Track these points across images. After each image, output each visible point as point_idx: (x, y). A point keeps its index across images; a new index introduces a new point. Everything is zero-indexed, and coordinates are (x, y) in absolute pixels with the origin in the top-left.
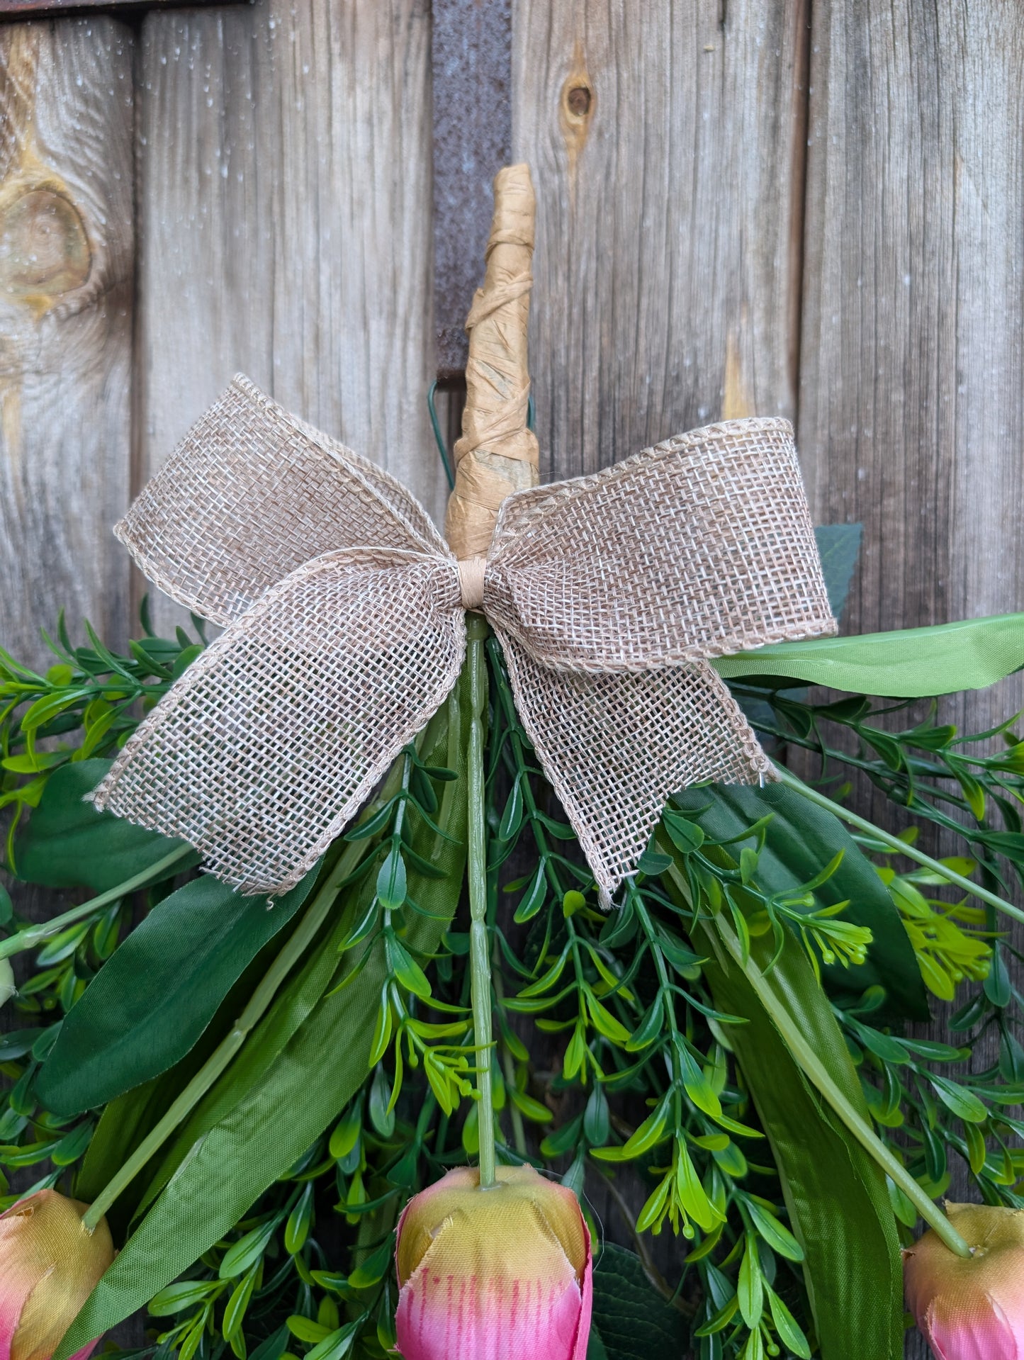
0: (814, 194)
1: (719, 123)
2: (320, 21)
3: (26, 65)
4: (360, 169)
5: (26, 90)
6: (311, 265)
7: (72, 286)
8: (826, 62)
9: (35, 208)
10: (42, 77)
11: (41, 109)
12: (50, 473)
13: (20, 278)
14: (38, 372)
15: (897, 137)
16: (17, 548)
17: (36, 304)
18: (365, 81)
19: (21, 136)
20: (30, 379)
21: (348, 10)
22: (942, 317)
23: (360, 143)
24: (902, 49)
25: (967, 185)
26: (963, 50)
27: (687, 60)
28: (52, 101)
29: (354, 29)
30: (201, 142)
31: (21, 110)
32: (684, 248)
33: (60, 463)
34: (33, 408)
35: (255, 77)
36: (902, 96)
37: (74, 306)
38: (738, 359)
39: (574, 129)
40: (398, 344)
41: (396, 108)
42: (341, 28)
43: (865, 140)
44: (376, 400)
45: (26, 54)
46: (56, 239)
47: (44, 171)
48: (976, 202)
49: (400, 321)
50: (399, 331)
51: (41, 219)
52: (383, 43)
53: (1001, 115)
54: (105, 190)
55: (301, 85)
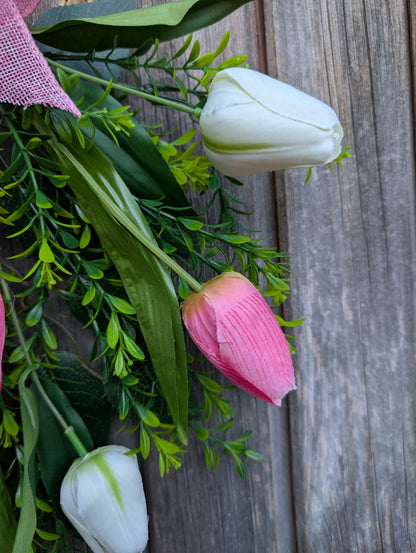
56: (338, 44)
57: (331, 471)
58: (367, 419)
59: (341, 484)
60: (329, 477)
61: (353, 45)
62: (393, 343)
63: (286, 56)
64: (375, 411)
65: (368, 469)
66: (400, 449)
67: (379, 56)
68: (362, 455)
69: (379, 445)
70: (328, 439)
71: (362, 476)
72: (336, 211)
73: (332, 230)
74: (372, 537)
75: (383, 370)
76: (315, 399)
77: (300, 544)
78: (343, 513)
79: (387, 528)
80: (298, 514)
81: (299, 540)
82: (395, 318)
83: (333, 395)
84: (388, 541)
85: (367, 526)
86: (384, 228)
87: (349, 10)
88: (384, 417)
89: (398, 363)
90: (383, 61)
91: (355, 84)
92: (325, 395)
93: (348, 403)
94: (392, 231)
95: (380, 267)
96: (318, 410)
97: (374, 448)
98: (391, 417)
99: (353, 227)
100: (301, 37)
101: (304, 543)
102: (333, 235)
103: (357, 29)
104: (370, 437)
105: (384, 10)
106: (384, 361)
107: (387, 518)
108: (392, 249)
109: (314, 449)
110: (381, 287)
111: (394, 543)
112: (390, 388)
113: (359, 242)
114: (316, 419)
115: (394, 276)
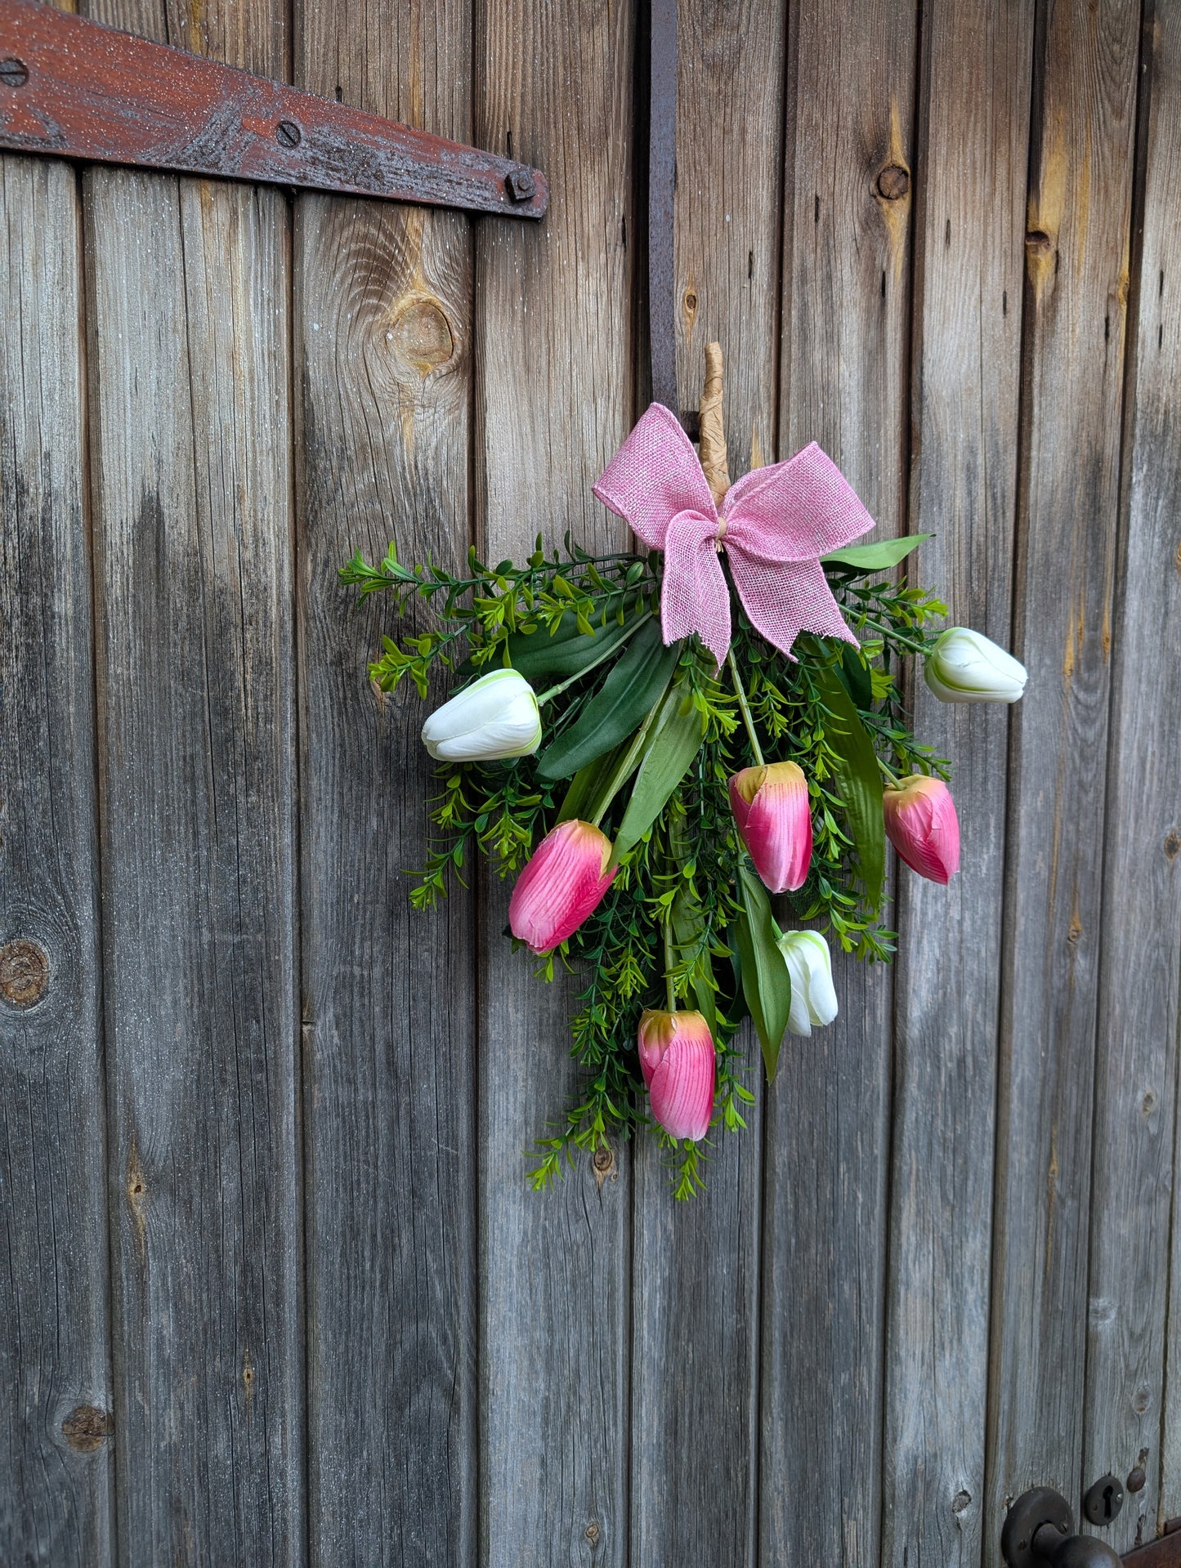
0: (784, 361)
1: (748, 323)
2: (572, 238)
3: (417, 231)
4: (592, 320)
5: (417, 245)
6: (568, 366)
7: (443, 360)
8: (790, 301)
9: (423, 313)
10: (426, 240)
11: (425, 256)
12: (430, 463)
13: (412, 351)
14: (423, 406)
15: (817, 340)
16: (411, 505)
17: (424, 368)
18: (595, 274)
19: (412, 269)
20: (419, 410)
21: (586, 235)
22: (835, 424)
23: (592, 307)
24: (819, 300)
25: (843, 366)
26: (841, 304)
27: (735, 291)
28: (431, 254)
29: (588, 246)
30: (513, 292)
31: (414, 257)
32: (735, 379)
33: (436, 458)
34: (421, 426)
35: (540, 262)
36: (819, 322)
37: (444, 371)
38: (757, 435)
39: (689, 315)
40: (611, 413)
41: (609, 291)
42: (582, 244)
43: (805, 339)
44: (600, 441)
45: (416, 224)
46: (434, 332)
47: (427, 294)
48: (847, 374)
49: (611, 400)
50: (611, 405)
51: (424, 320)
52: (603, 255)
53: (855, 336)
54: (460, 308)
55: (562, 271)
56: (964, 565)
57: (930, 974)
58: (960, 922)
59: (937, 987)
60: (928, 980)
61: (975, 567)
62: (985, 850)
63: (926, 572)
64: (967, 915)
65: (959, 972)
66: (983, 954)
67: (993, 579)
68: (954, 958)
69: (968, 949)
70: (930, 942)
71: (953, 981)
72: (950, 721)
73: (946, 739)
74: (957, 1044)
75: (976, 875)
76: (922, 902)
77: (899, 1051)
78: (936, 1019)
79: (969, 1034)
80: (899, 1018)
81: (898, 1047)
82: (988, 826)
83: (935, 898)
84: (969, 1047)
85: (953, 1030)
86: (985, 740)
87: (975, 534)
88: (973, 922)
89: (988, 869)
90: (996, 585)
91: (974, 603)
92: (930, 899)
93: (947, 906)
94: (991, 743)
95: (980, 777)
96: (924, 914)
97: (964, 952)
98: (979, 922)
99: (962, 737)
100: (938, 555)
101: (904, 1048)
102: (946, 743)
103: (979, 553)
104: (962, 941)
105: (1001, 537)
106: (977, 866)
107: (969, 1023)
108: (990, 760)
109: (918, 952)
110: (979, 796)
111: (973, 1049)
112: (980, 892)
113: (964, 751)
114: (922, 921)
115: (990, 787)
